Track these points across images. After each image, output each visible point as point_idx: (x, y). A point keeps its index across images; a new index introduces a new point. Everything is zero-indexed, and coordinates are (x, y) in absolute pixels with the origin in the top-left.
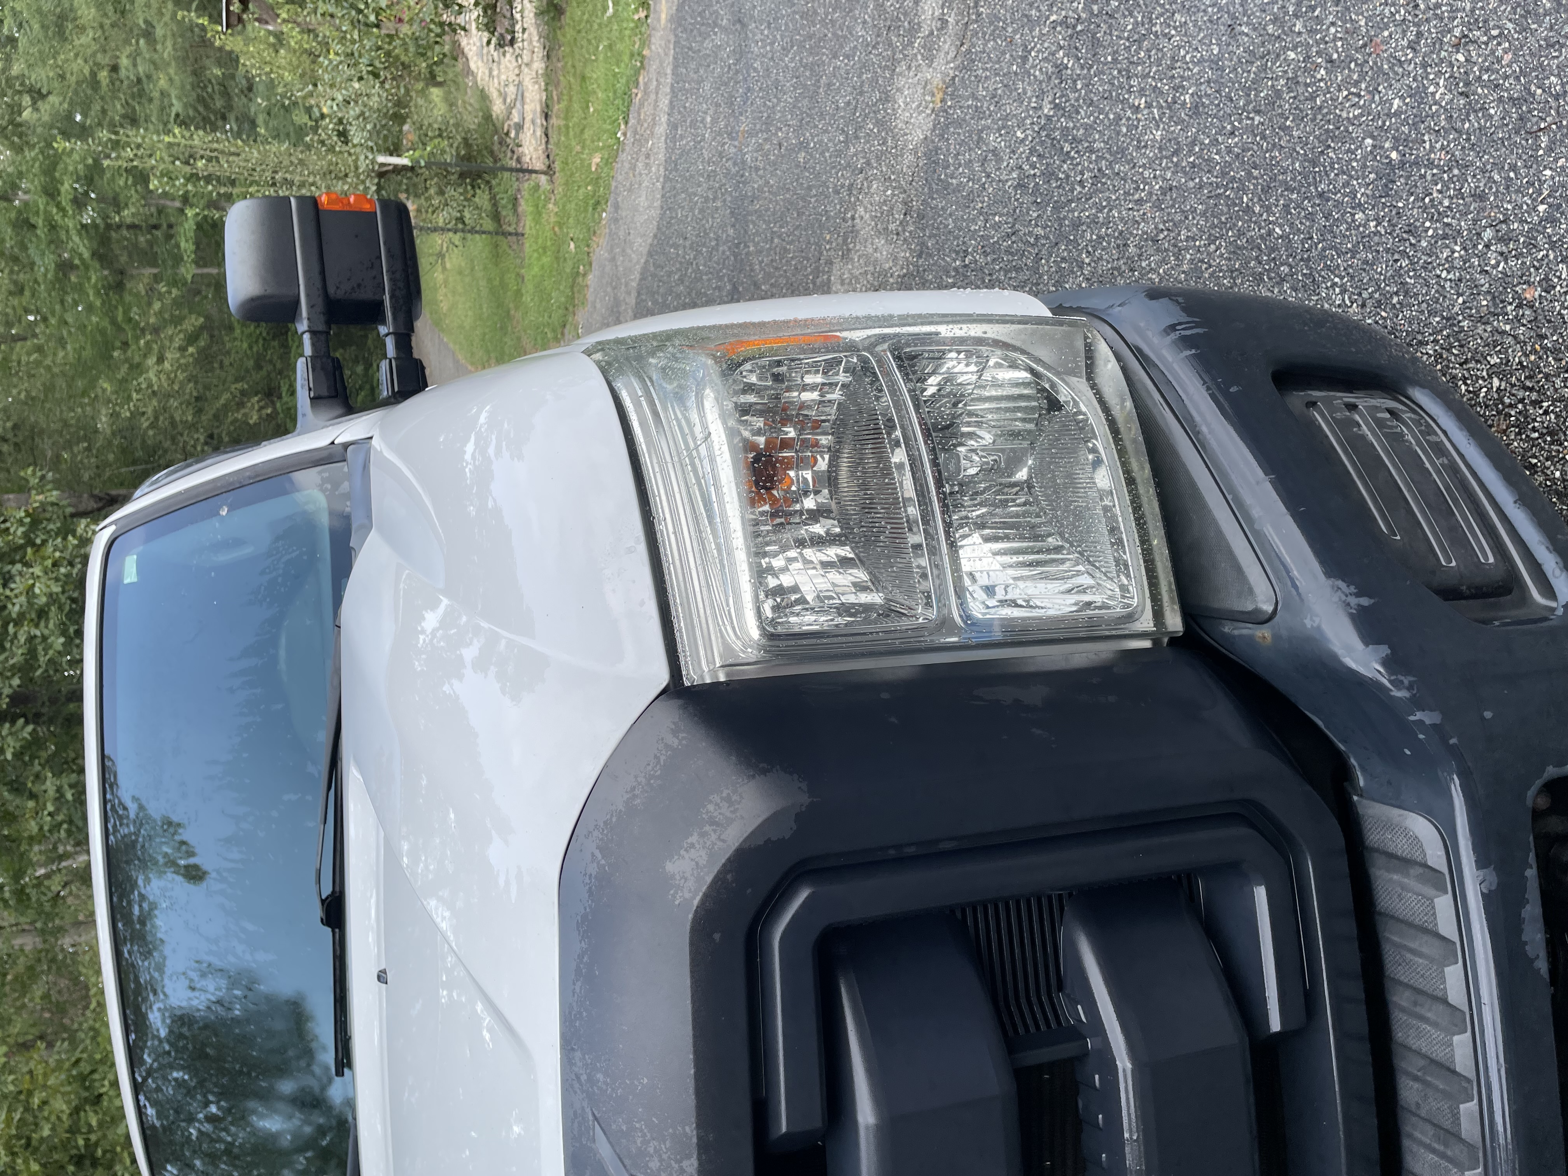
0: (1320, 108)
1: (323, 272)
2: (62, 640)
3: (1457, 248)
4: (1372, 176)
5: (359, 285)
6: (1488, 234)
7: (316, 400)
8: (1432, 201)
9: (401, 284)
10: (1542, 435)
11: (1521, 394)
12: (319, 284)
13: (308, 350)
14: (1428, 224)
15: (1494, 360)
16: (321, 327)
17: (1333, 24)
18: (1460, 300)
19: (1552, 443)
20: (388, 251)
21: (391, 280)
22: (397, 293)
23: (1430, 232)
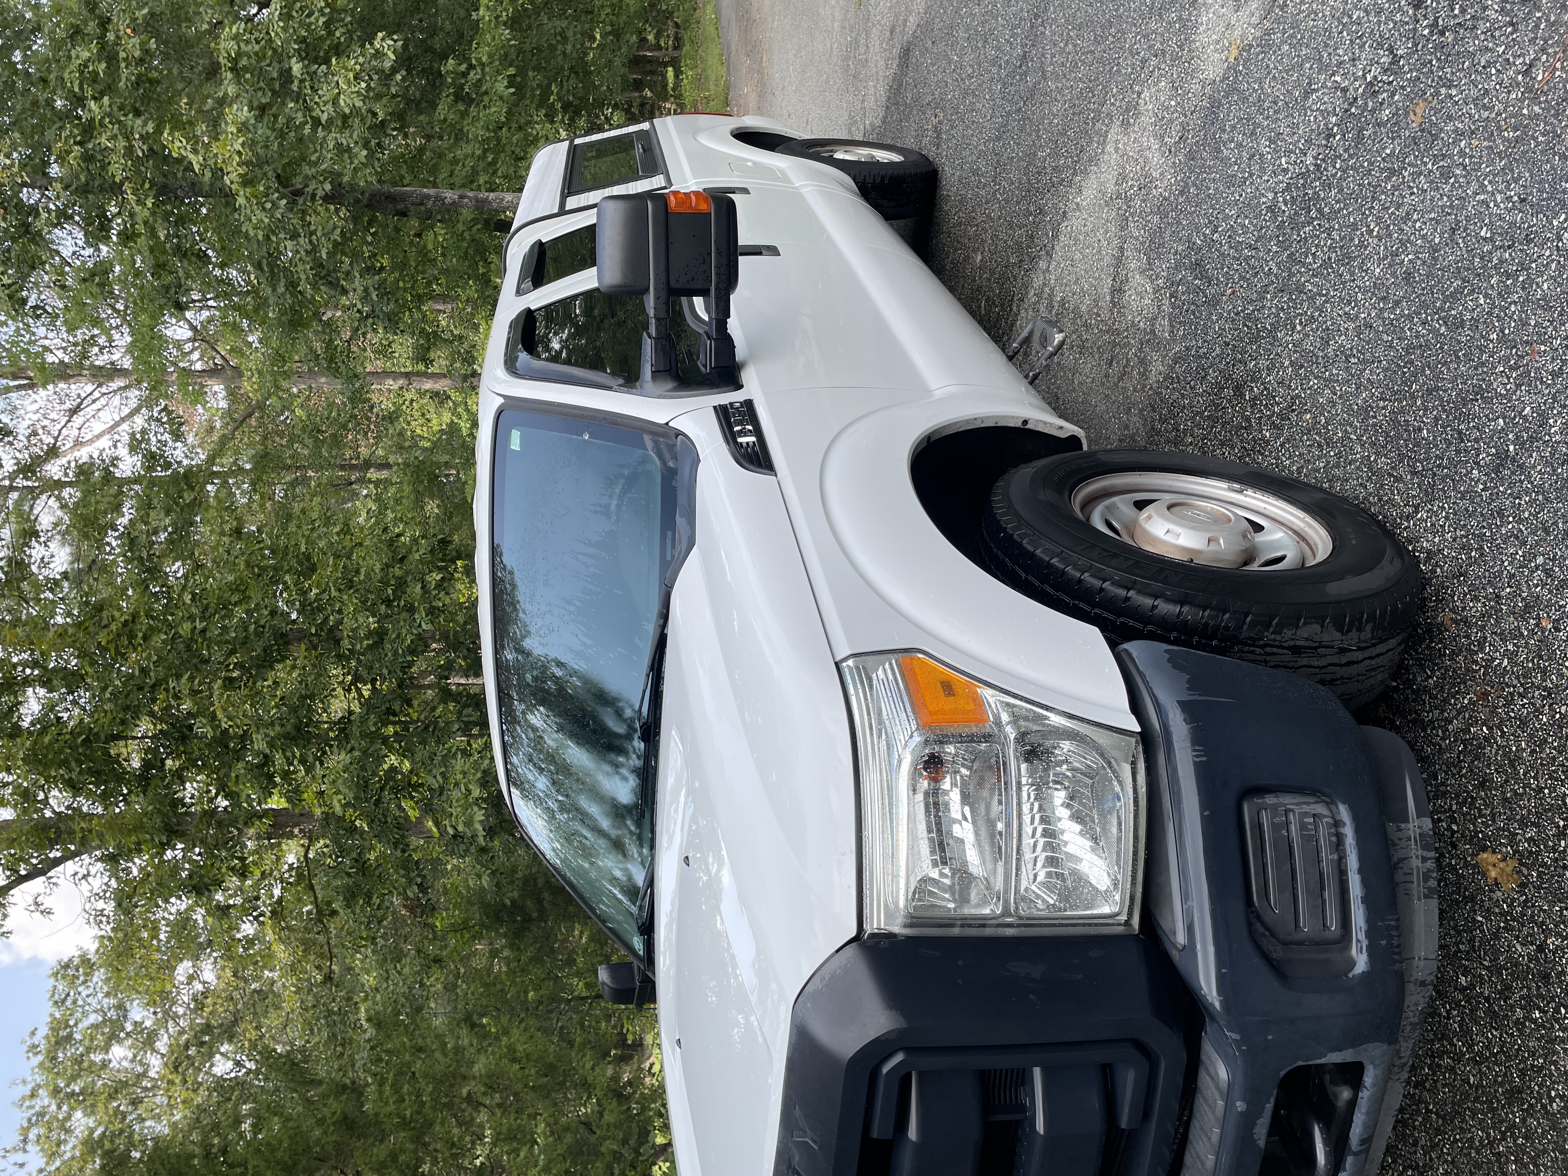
0: (1483, 363)
1: (667, 270)
2: (365, 153)
3: (1520, 553)
4: (1493, 450)
5: (693, 279)
6: (1540, 560)
7: (655, 374)
8: (1519, 504)
9: (723, 278)
10: (1515, 718)
11: (1515, 682)
12: (664, 279)
13: (653, 331)
14: (1511, 519)
15: (1510, 647)
16: (663, 315)
17: (1515, 303)
18: (1508, 590)
19: (1519, 727)
20: (717, 249)
21: (717, 274)
22: (721, 286)
23: (1510, 526)
